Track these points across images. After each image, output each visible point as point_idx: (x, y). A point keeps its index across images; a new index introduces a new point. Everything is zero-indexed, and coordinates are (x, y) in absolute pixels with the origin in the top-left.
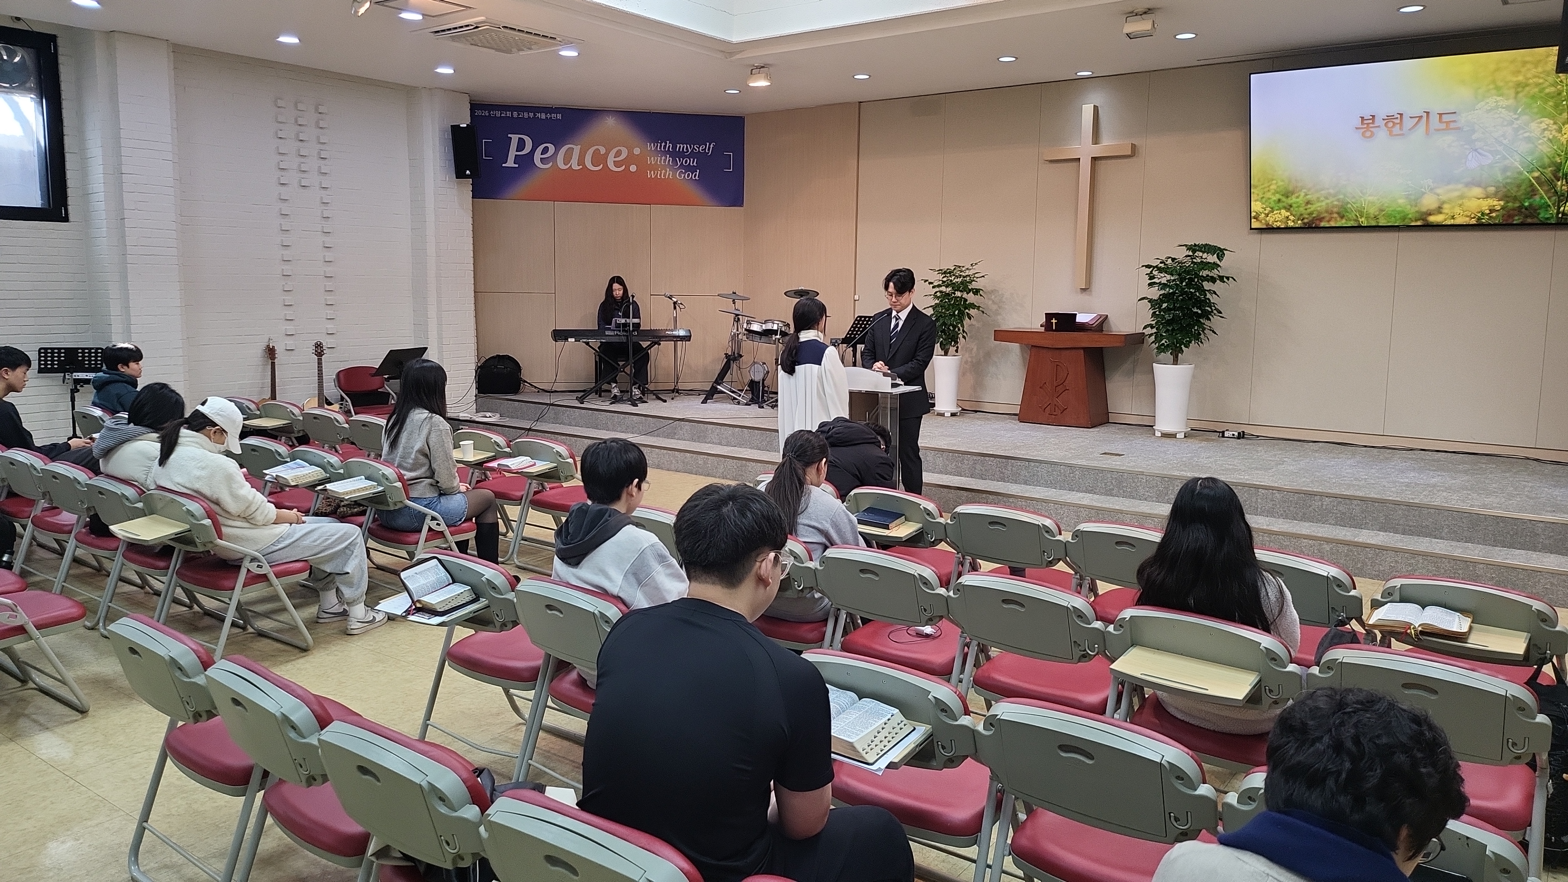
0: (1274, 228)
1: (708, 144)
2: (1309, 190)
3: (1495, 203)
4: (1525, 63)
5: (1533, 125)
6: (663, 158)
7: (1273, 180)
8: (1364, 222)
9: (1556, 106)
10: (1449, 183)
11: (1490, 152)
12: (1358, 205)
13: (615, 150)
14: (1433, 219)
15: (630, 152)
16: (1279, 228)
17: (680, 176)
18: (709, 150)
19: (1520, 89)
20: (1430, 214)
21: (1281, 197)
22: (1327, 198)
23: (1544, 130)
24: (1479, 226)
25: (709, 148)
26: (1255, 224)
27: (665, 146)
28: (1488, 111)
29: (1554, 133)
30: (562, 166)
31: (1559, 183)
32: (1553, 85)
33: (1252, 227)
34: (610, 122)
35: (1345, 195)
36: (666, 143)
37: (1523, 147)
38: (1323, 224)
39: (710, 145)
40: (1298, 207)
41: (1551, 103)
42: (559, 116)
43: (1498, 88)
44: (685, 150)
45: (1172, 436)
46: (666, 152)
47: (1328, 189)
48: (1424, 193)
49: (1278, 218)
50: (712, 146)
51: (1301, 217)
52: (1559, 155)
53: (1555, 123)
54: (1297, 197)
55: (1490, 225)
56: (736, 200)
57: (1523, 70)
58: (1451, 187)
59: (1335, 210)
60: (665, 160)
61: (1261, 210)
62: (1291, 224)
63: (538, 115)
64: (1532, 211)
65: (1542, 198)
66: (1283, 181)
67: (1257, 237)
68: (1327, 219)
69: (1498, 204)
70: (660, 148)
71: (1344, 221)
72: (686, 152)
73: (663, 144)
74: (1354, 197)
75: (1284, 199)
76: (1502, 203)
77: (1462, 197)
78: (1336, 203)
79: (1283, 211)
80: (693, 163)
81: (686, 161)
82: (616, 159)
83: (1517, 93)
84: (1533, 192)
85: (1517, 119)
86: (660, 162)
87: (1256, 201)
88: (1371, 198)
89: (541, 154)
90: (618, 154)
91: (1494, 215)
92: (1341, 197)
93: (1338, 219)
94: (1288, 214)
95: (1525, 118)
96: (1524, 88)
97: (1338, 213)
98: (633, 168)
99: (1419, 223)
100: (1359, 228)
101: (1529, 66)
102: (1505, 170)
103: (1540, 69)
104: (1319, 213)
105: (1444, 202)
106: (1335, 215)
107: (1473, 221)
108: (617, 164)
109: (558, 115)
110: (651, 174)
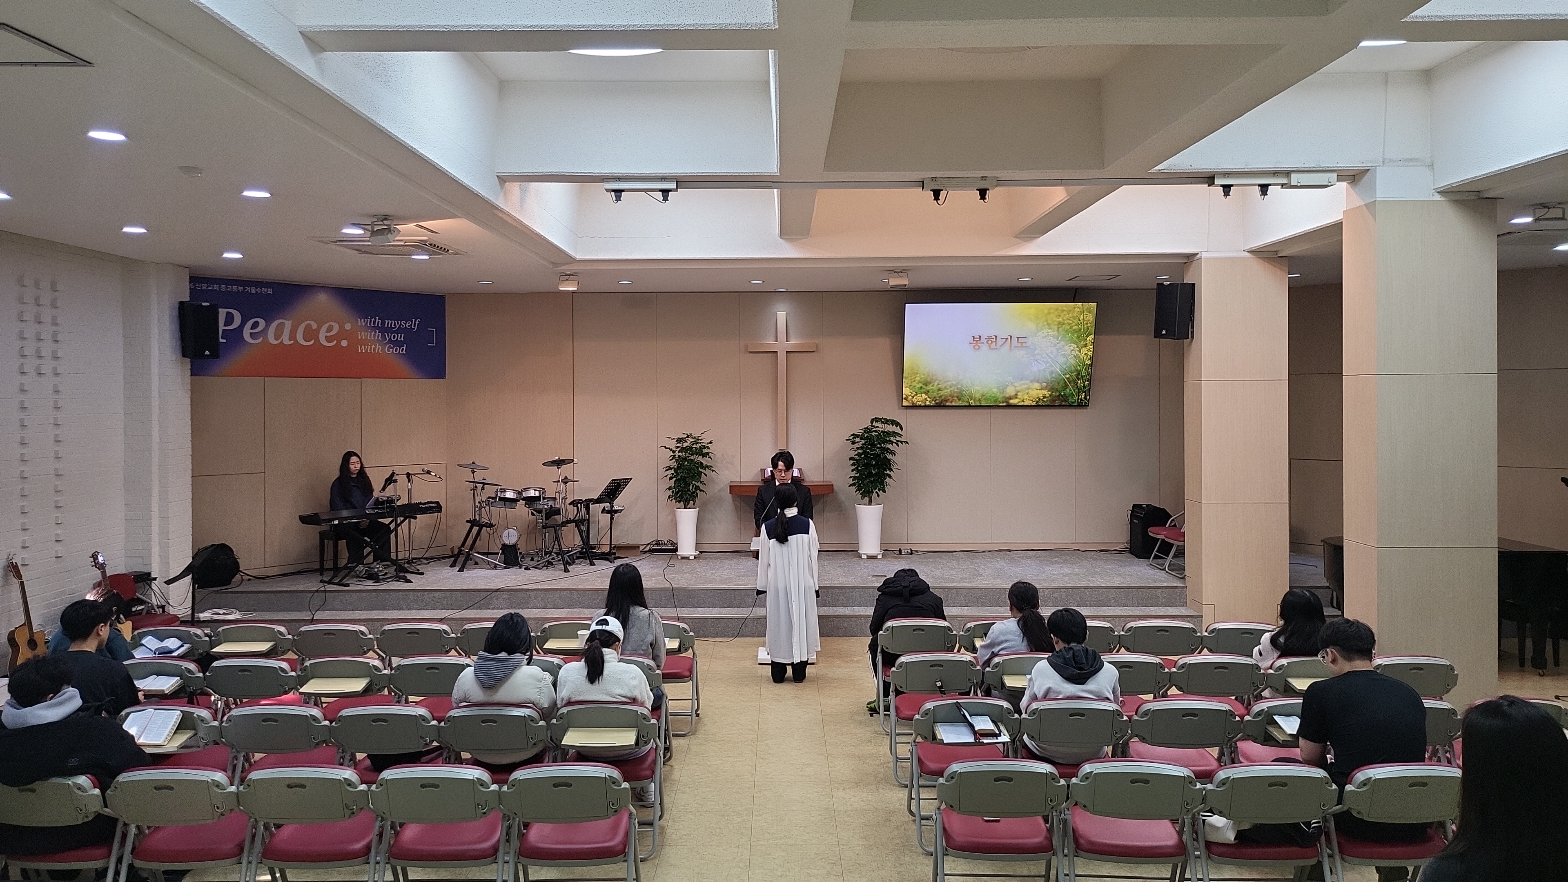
0: (917, 406)
1: (414, 320)
2: (940, 381)
3: (1046, 392)
4: (1063, 311)
5: (1067, 347)
6: (373, 333)
7: (918, 374)
8: (972, 403)
9: (1078, 337)
10: (1021, 380)
11: (1043, 362)
12: (970, 392)
13: (326, 326)
14: (1012, 401)
15: (341, 327)
16: (920, 406)
17: (389, 351)
18: (414, 326)
19: (1060, 326)
20: (1011, 399)
21: (922, 385)
22: (951, 387)
23: (1072, 350)
24: (1037, 406)
25: (415, 324)
26: (905, 403)
27: (374, 323)
28: (1044, 338)
29: (1077, 352)
30: (272, 341)
31: (1079, 382)
32: (1076, 325)
33: (903, 405)
34: (322, 298)
35: (962, 386)
36: (375, 319)
37: (1062, 360)
38: (948, 404)
39: (415, 321)
40: (933, 392)
41: (1076, 335)
42: (270, 291)
43: (1048, 324)
44: (393, 326)
45: (874, 557)
46: (375, 328)
47: (952, 381)
48: (1008, 386)
49: (920, 399)
50: (417, 322)
51: (934, 399)
52: (1079, 366)
53: (1077, 347)
54: (933, 386)
55: (1043, 406)
56: (438, 372)
57: (1062, 315)
58: (1022, 382)
59: (956, 395)
60: (374, 335)
61: (909, 394)
62: (928, 403)
63: (248, 289)
64: (1065, 398)
65: (1070, 390)
66: (924, 375)
67: (905, 411)
68: (951, 400)
69: (1047, 393)
70: (370, 324)
71: (961, 402)
72: (394, 328)
73: (373, 320)
74: (967, 387)
75: (924, 387)
76: (1050, 393)
77: (1028, 388)
78: (956, 390)
79: (923, 395)
80: (400, 338)
81: (394, 336)
82: (327, 334)
83: (1058, 328)
84: (1067, 386)
85: (1058, 343)
86: (370, 337)
87: (906, 387)
88: (977, 388)
89: (251, 329)
90: (330, 329)
91: (1045, 400)
92: (960, 386)
93: (957, 401)
94: (927, 397)
95: (1062, 343)
96: (1062, 325)
97: (957, 397)
98: (344, 343)
99: (1004, 404)
100: (970, 407)
101: (1065, 313)
102: (1052, 373)
103: (1071, 315)
104: (946, 396)
105: (1018, 392)
106: (956, 398)
107: (1034, 404)
108: (328, 339)
109: (269, 289)
110: (361, 349)
